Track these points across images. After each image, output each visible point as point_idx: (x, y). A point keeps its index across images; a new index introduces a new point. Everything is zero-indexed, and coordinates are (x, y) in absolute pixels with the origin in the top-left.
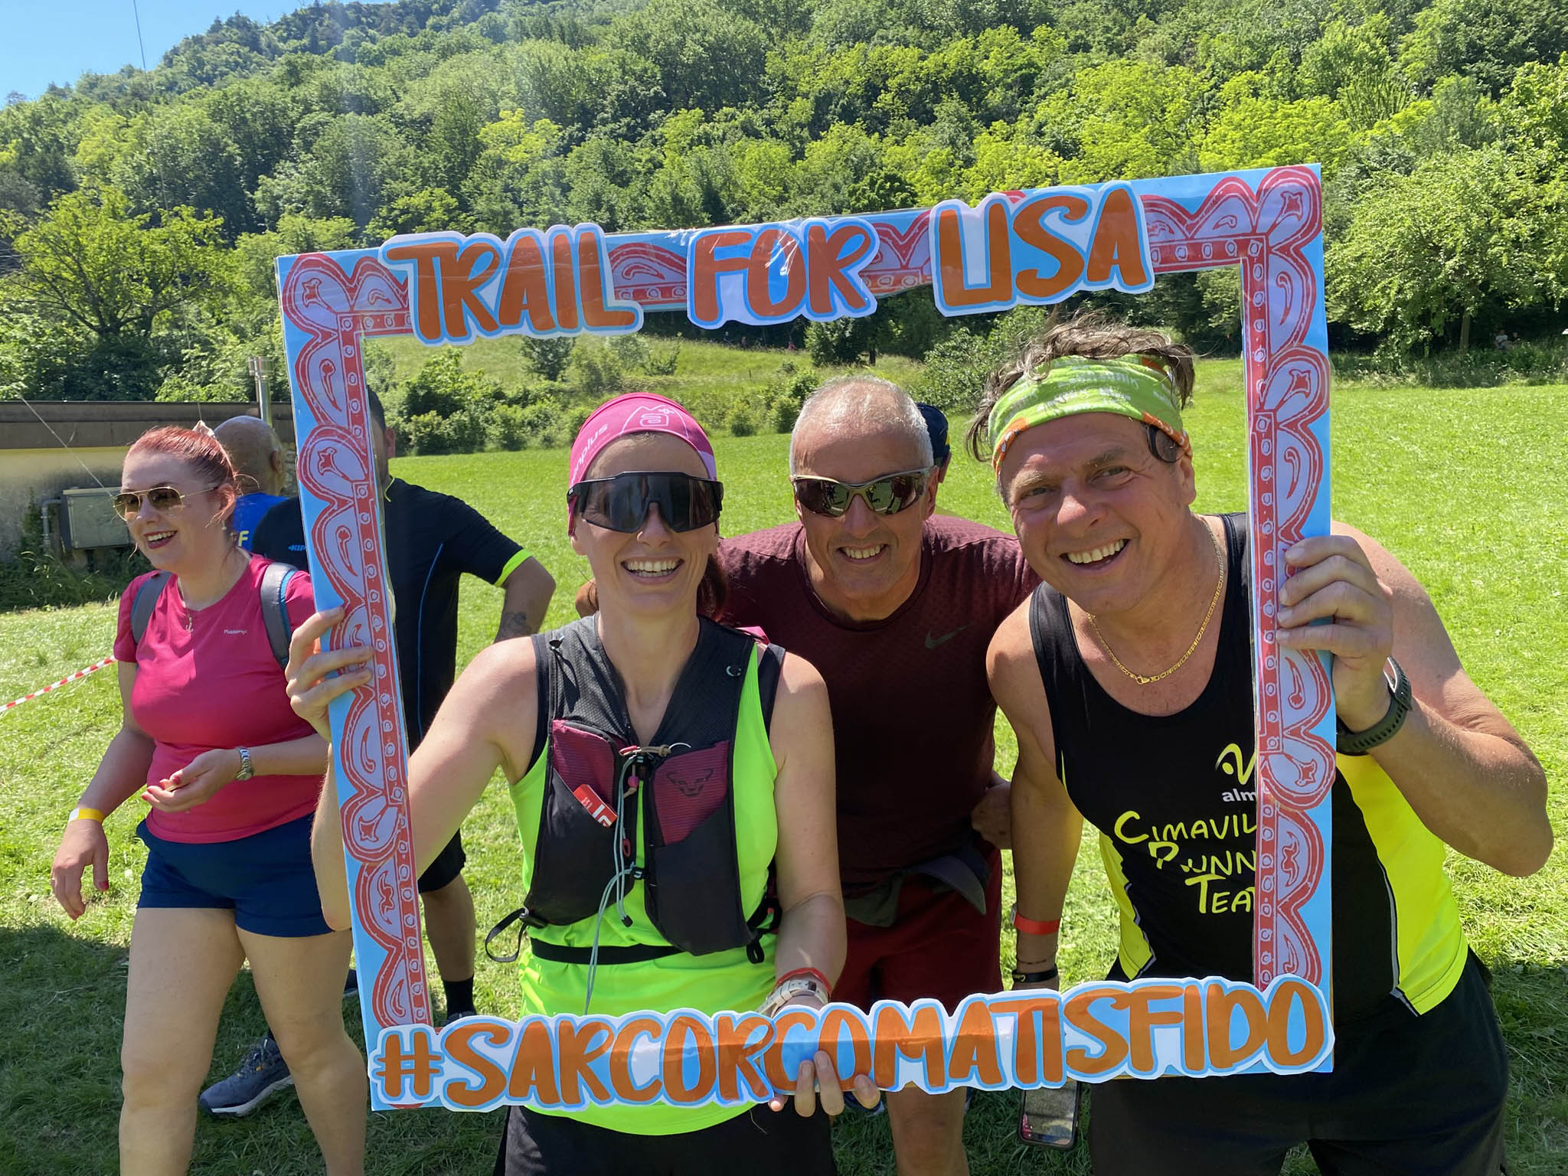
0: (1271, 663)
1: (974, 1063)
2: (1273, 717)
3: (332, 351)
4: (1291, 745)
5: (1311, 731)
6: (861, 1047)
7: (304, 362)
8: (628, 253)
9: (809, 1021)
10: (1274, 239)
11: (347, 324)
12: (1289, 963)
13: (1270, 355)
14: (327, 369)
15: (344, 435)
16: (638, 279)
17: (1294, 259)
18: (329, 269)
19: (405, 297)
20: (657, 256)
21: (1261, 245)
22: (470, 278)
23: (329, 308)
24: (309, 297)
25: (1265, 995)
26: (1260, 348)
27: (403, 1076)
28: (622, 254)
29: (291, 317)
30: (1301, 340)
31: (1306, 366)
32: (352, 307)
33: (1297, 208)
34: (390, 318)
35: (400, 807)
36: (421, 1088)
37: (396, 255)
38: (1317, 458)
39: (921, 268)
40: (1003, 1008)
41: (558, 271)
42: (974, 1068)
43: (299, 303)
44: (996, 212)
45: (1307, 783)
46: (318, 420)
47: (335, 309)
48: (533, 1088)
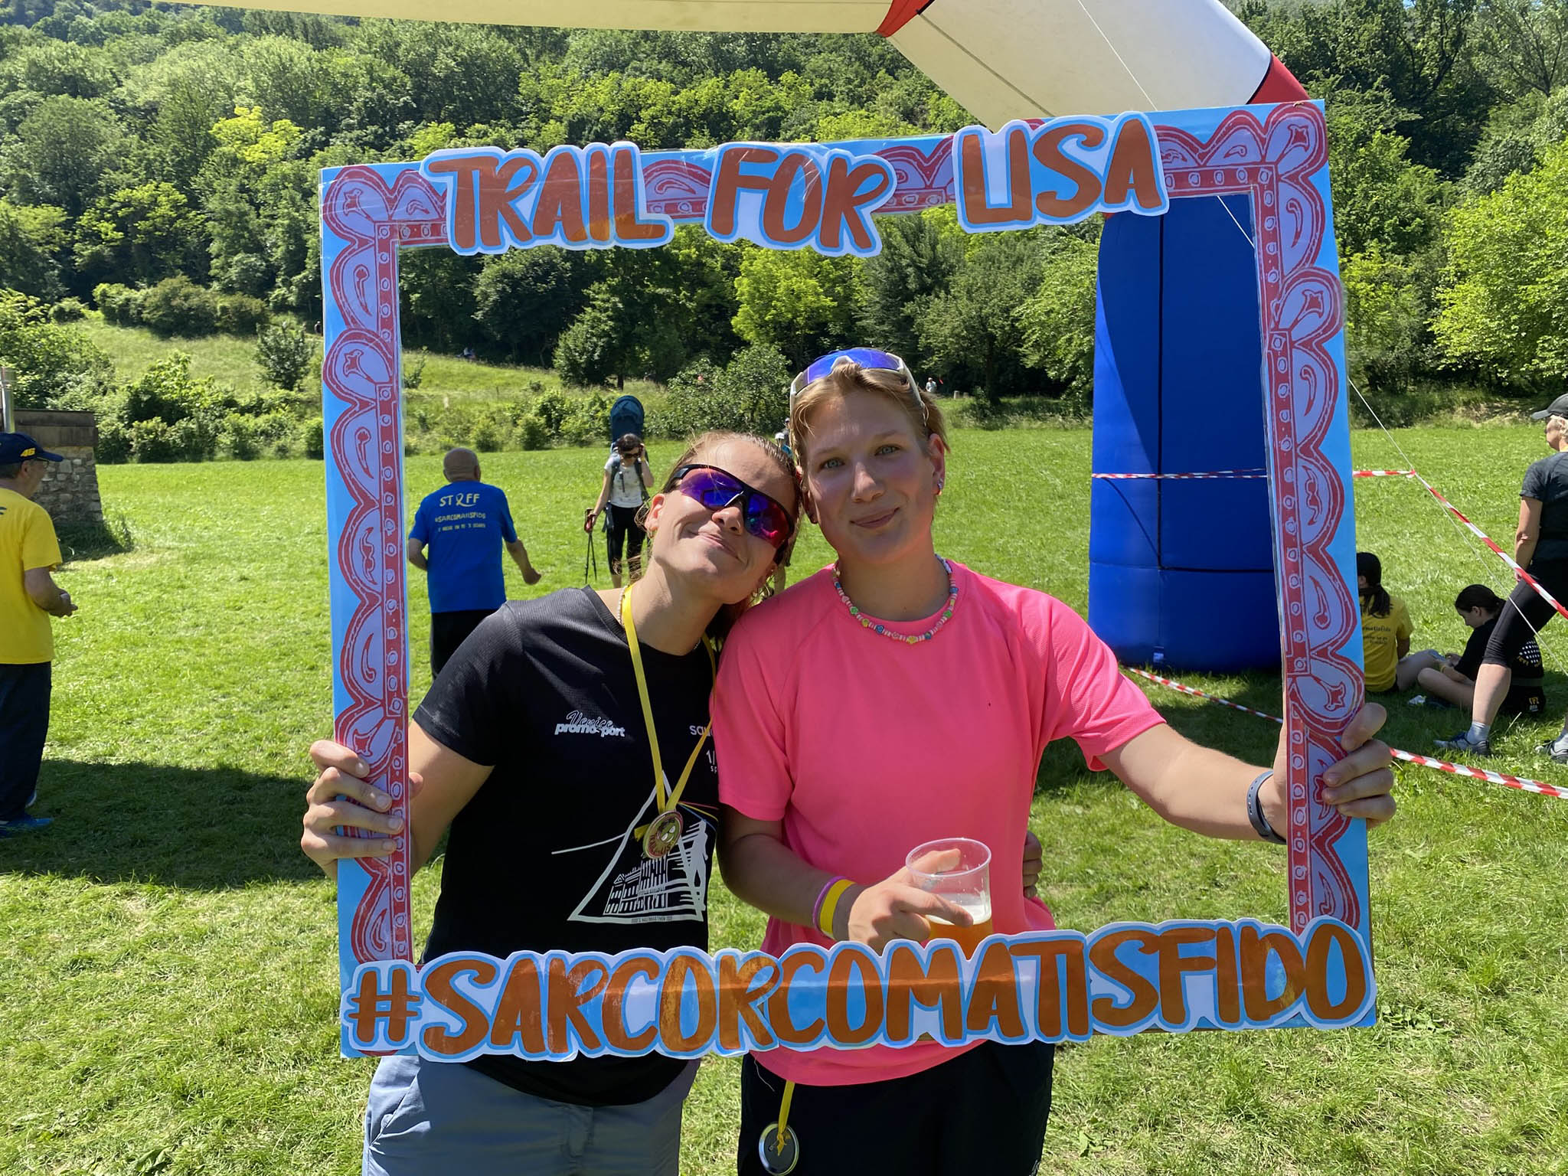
0: (1294, 582)
1: (994, 1013)
2: (1299, 636)
3: (368, 258)
4: (1317, 667)
5: (1338, 652)
6: (872, 993)
7: (339, 268)
8: (661, 169)
9: (816, 961)
10: (1282, 168)
11: (384, 232)
12: (1325, 904)
13: (1283, 277)
14: (361, 274)
15: (371, 338)
16: (670, 193)
17: (1302, 186)
18: (371, 179)
19: (443, 208)
20: (690, 173)
21: (1270, 173)
22: (508, 190)
23: (368, 217)
24: (349, 206)
25: (1302, 940)
26: (1274, 269)
27: (377, 1019)
28: (656, 171)
29: (329, 224)
30: (1313, 262)
31: (1318, 287)
32: (390, 217)
33: (1303, 139)
34: (426, 229)
35: (396, 718)
36: (397, 1033)
37: (438, 168)
38: (1332, 375)
39: (945, 188)
40: (1025, 949)
41: (593, 185)
42: (994, 1018)
43: (339, 211)
44: (1016, 138)
45: (1337, 707)
46: (347, 323)
47: (375, 219)
48: (517, 1034)
